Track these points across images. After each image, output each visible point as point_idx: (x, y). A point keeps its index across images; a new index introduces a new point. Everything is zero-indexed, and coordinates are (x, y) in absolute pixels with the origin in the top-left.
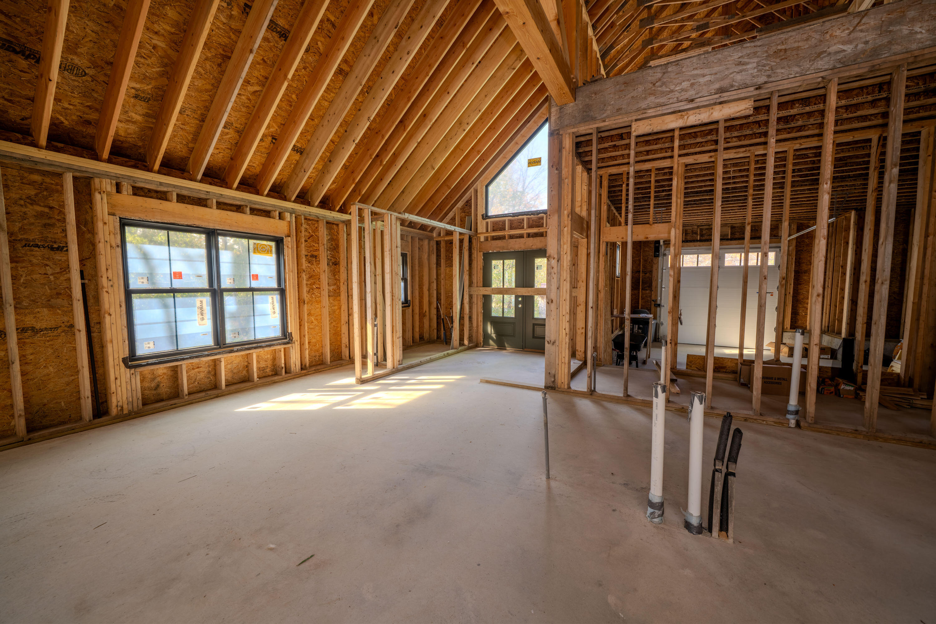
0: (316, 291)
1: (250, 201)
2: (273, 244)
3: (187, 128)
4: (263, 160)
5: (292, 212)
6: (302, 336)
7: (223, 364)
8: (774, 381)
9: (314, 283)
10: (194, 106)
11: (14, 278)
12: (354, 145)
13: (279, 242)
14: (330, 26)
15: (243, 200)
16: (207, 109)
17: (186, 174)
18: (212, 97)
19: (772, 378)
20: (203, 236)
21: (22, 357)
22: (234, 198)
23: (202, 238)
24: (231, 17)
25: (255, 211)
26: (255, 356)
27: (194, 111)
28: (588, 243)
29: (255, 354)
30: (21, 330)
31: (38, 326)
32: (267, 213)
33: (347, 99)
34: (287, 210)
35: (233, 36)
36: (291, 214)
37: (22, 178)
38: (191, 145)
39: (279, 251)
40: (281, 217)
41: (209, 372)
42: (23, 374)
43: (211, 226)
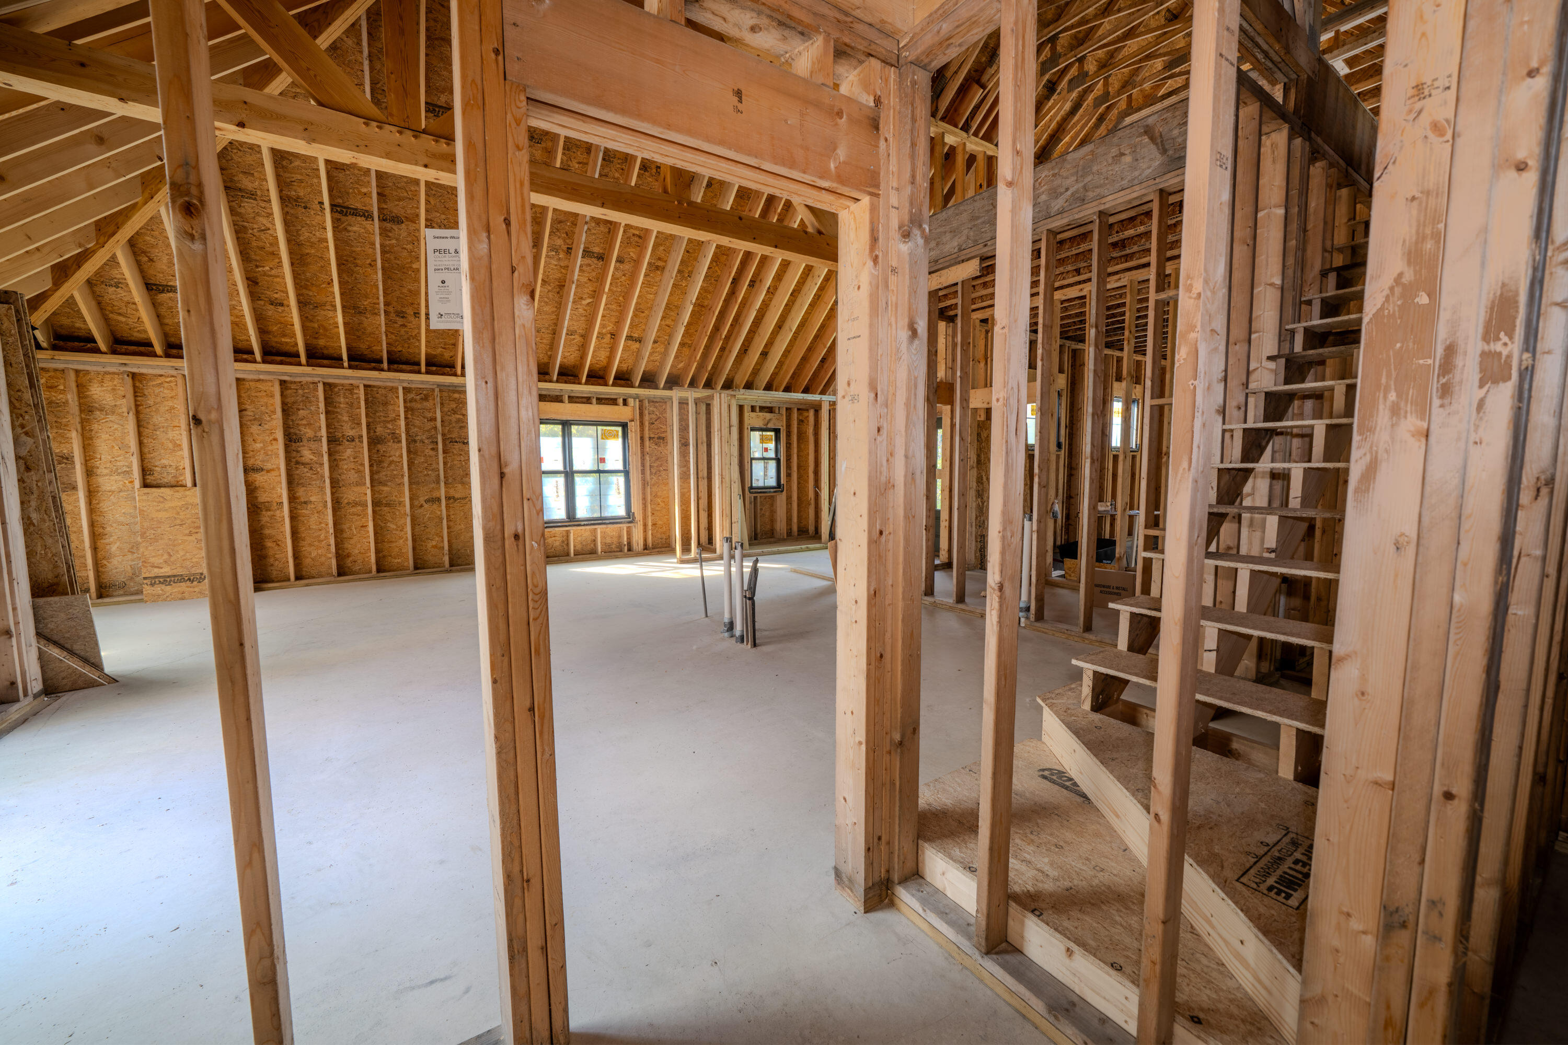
0: (663, 473)
1: (596, 393)
2: (620, 429)
3: (545, 341)
4: (608, 354)
5: (636, 397)
6: (645, 518)
7: (572, 535)
8: (1111, 590)
9: (661, 466)
10: (547, 325)
11: (445, 463)
12: (683, 329)
13: (624, 426)
14: (636, 239)
15: (590, 392)
16: (556, 324)
17: (547, 377)
18: (558, 315)
19: (1109, 587)
20: (560, 427)
21: (448, 516)
22: (582, 392)
23: (558, 428)
24: (559, 259)
25: (601, 401)
26: (599, 531)
27: (547, 328)
28: (952, 411)
29: (599, 528)
30: (448, 498)
31: (457, 496)
32: (613, 401)
33: (665, 290)
34: (631, 396)
35: (563, 271)
36: (635, 399)
37: (450, 397)
38: (549, 353)
39: (625, 436)
40: (625, 403)
41: (563, 542)
42: (448, 528)
43: (564, 418)
